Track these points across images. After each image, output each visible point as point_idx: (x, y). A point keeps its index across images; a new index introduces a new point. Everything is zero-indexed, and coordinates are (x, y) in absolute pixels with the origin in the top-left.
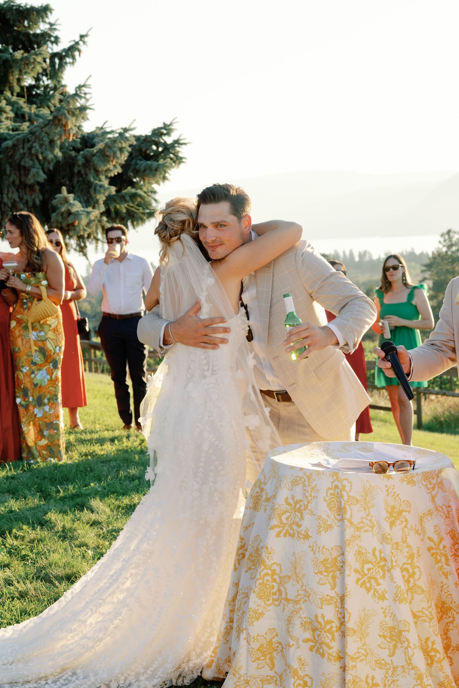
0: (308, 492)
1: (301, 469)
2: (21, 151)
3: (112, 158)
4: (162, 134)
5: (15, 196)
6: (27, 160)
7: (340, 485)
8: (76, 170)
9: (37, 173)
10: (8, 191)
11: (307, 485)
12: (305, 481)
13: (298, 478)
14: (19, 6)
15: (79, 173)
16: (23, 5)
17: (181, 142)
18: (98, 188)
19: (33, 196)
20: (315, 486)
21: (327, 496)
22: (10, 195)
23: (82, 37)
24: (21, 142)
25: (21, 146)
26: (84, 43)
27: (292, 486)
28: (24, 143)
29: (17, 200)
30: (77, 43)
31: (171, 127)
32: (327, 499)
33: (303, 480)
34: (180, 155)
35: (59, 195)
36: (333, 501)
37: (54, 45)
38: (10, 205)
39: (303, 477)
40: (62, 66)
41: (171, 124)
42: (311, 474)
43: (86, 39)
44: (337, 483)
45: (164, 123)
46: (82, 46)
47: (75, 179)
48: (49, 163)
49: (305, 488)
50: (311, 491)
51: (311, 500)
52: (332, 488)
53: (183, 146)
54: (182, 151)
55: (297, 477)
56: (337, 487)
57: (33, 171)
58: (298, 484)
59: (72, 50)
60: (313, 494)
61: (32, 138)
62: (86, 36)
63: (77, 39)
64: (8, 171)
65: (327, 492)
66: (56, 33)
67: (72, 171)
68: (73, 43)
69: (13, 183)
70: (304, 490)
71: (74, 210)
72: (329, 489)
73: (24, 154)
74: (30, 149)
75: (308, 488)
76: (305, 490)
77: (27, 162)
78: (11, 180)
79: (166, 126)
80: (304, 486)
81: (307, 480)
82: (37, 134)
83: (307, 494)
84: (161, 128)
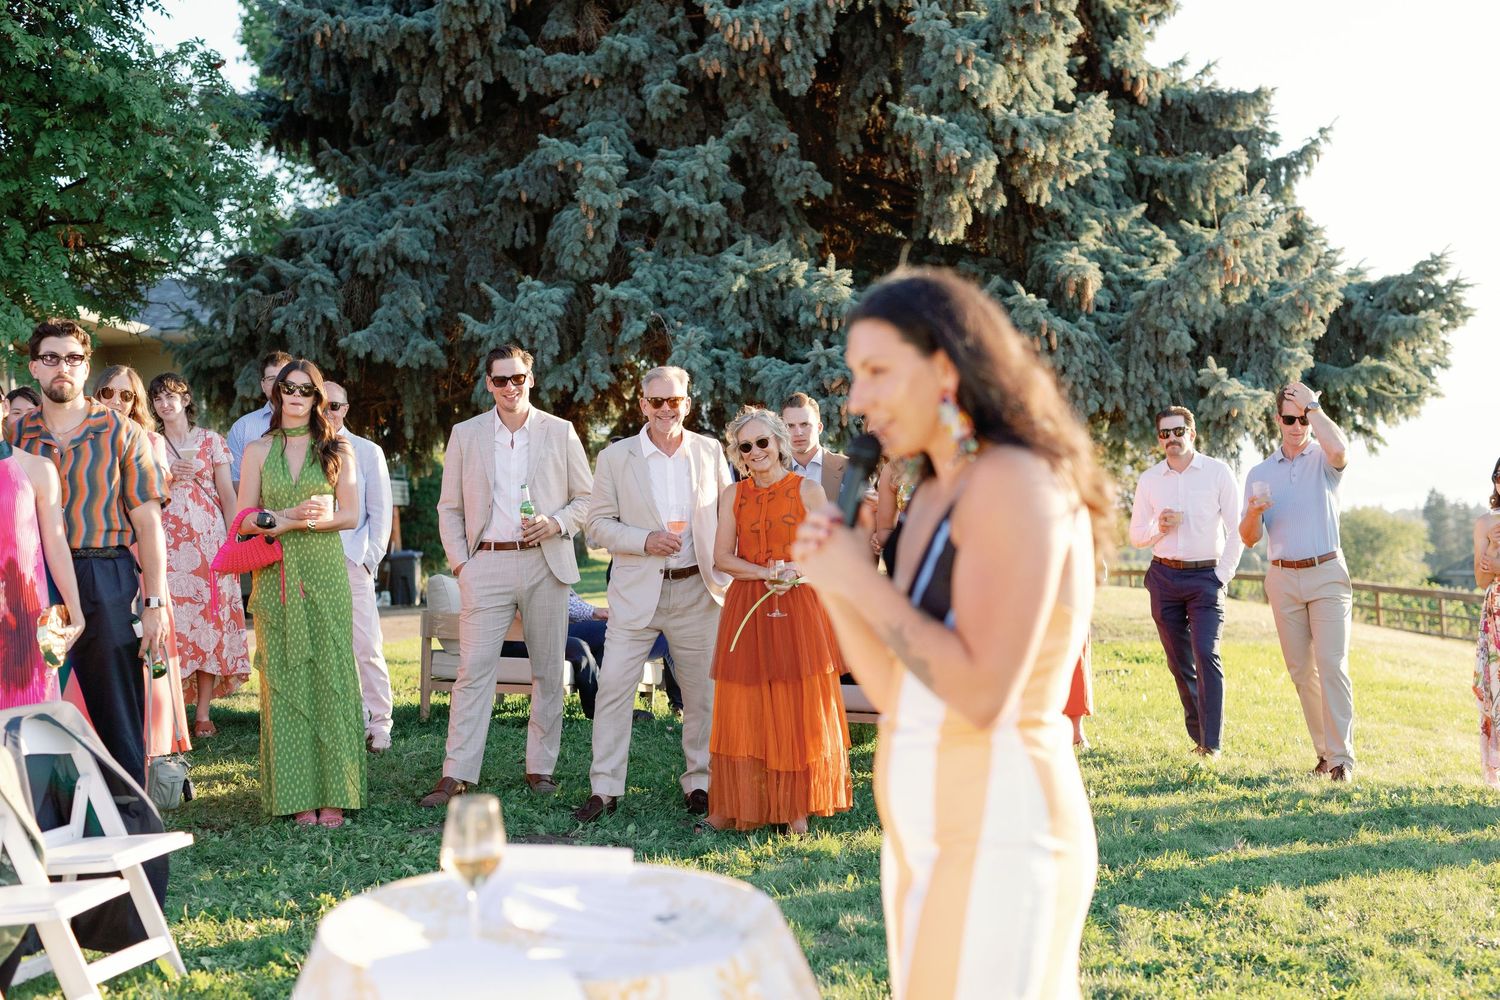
2: (1156, 304)
3: (1306, 311)
4: (1432, 273)
5: (1149, 375)
6: (1165, 318)
8: (1252, 331)
9: (1179, 337)
10: (1137, 367)
14: (1221, 93)
15: (1258, 336)
16: (1226, 90)
17: (1463, 283)
18: (1284, 358)
19: (1180, 374)
22: (1140, 373)
23: (1322, 131)
24: (1157, 291)
25: (1156, 298)
26: (1327, 139)
28: (1161, 293)
29: (1153, 379)
30: (1315, 142)
31: (1444, 260)
34: (1464, 304)
35: (1204, 370)
37: (1273, 148)
38: (1142, 389)
40: (1291, 176)
41: (1442, 256)
43: (1329, 134)
45: (1433, 256)
46: (1323, 147)
47: (1253, 345)
48: (1204, 320)
53: (1468, 289)
54: (1467, 298)
57: (1173, 334)
59: (1306, 153)
61: (1174, 285)
62: (1330, 128)
63: (1316, 135)
64: (1138, 337)
66: (1270, 129)
67: (1246, 333)
68: (1309, 142)
69: (1146, 354)
71: (1228, 393)
73: (1161, 309)
74: (1170, 300)
77: (1165, 321)
78: (1142, 349)
79: (1435, 259)
82: (1181, 277)
84: (1427, 262)
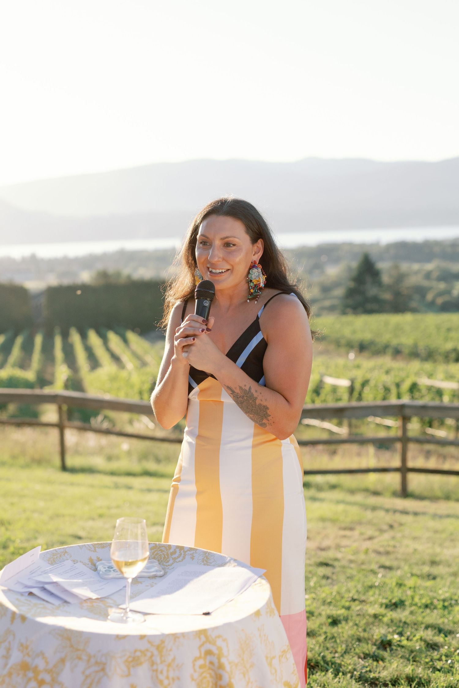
0: (161, 672)
1: (142, 637)
7: (214, 649)
11: (158, 661)
12: (152, 656)
13: (138, 654)
20: (174, 660)
21: (195, 671)
27: (129, 669)
32: (196, 675)
33: (149, 654)
36: (205, 677)
39: (147, 650)
42: (163, 642)
44: (208, 646)
49: (155, 667)
50: (168, 671)
51: (169, 684)
52: (200, 657)
55: (136, 651)
56: (209, 653)
58: (141, 664)
60: (171, 675)
65: (194, 665)
70: (153, 671)
72: (196, 659)
75: (160, 667)
76: (156, 671)
80: (153, 663)
81: (156, 652)
83: (161, 677)
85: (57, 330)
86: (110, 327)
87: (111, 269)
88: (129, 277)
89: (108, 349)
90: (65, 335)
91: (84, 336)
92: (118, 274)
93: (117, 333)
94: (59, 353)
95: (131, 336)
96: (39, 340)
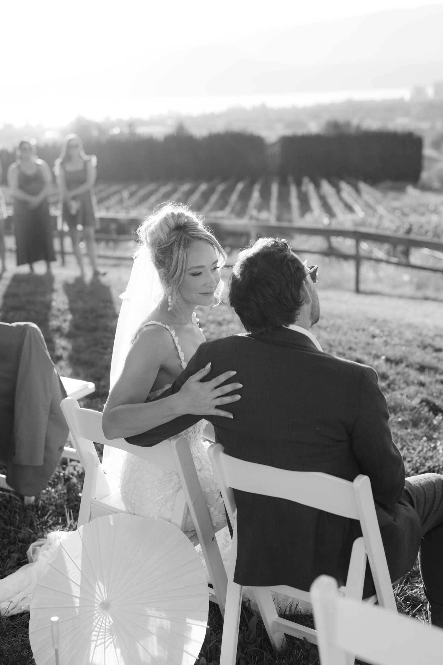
85: (290, 179)
86: (341, 177)
87: (341, 118)
88: (358, 127)
89: (341, 199)
90: (299, 184)
91: (318, 186)
92: (348, 124)
93: (349, 183)
94: (294, 201)
95: (363, 186)
96: (275, 188)
